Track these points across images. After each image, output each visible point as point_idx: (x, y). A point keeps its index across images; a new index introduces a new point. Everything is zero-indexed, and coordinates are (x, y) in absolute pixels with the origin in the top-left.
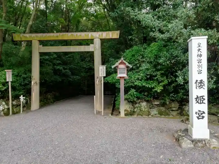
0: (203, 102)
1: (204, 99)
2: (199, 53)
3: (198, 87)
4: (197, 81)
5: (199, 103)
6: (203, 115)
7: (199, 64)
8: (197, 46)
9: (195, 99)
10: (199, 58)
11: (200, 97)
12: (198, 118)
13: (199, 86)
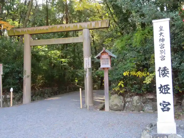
0: (167, 91)
1: (169, 89)
2: (161, 37)
4: (160, 68)
5: (163, 93)
7: (162, 49)
8: (159, 29)
9: (159, 88)
10: (162, 43)
11: (164, 86)
12: (163, 111)
13: (163, 74)
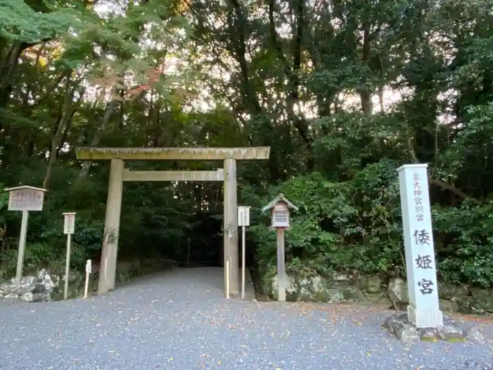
0: (428, 265)
1: (430, 261)
2: (417, 189)
3: (419, 242)
4: (417, 231)
5: (422, 268)
6: (431, 287)
7: (419, 205)
8: (414, 178)
9: (416, 260)
10: (417, 196)
11: (424, 257)
12: (424, 292)
13: (421, 241)
